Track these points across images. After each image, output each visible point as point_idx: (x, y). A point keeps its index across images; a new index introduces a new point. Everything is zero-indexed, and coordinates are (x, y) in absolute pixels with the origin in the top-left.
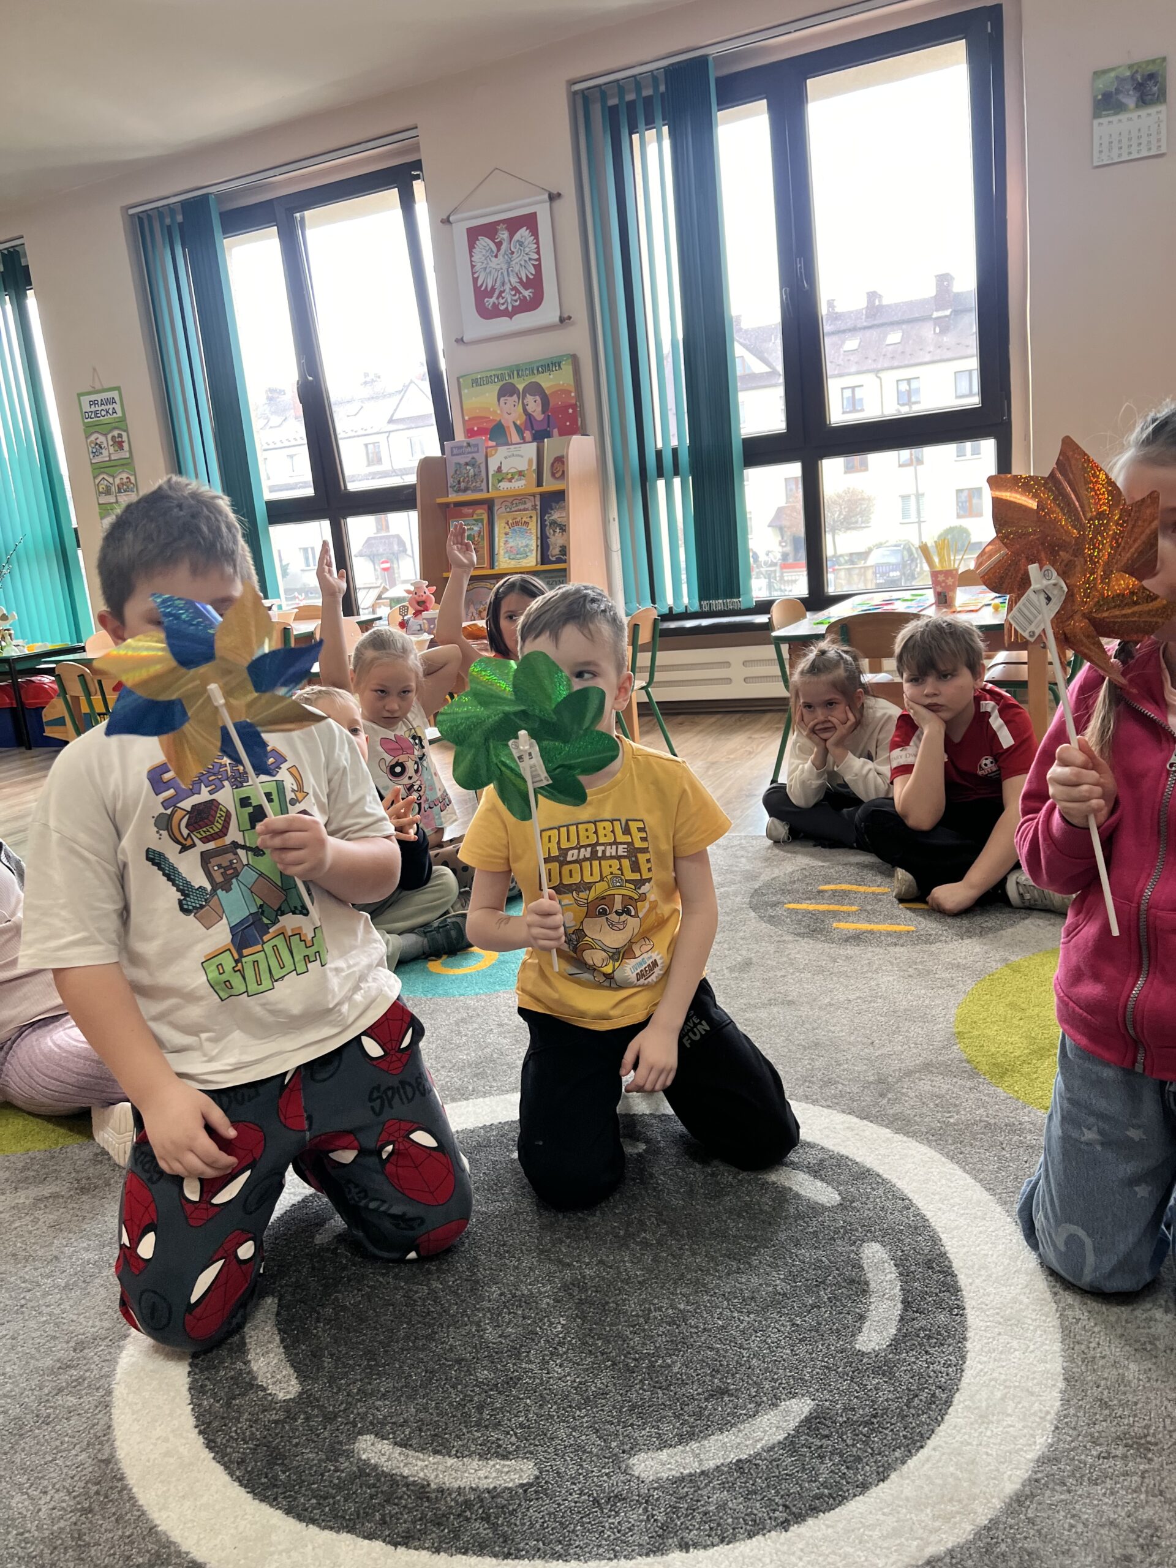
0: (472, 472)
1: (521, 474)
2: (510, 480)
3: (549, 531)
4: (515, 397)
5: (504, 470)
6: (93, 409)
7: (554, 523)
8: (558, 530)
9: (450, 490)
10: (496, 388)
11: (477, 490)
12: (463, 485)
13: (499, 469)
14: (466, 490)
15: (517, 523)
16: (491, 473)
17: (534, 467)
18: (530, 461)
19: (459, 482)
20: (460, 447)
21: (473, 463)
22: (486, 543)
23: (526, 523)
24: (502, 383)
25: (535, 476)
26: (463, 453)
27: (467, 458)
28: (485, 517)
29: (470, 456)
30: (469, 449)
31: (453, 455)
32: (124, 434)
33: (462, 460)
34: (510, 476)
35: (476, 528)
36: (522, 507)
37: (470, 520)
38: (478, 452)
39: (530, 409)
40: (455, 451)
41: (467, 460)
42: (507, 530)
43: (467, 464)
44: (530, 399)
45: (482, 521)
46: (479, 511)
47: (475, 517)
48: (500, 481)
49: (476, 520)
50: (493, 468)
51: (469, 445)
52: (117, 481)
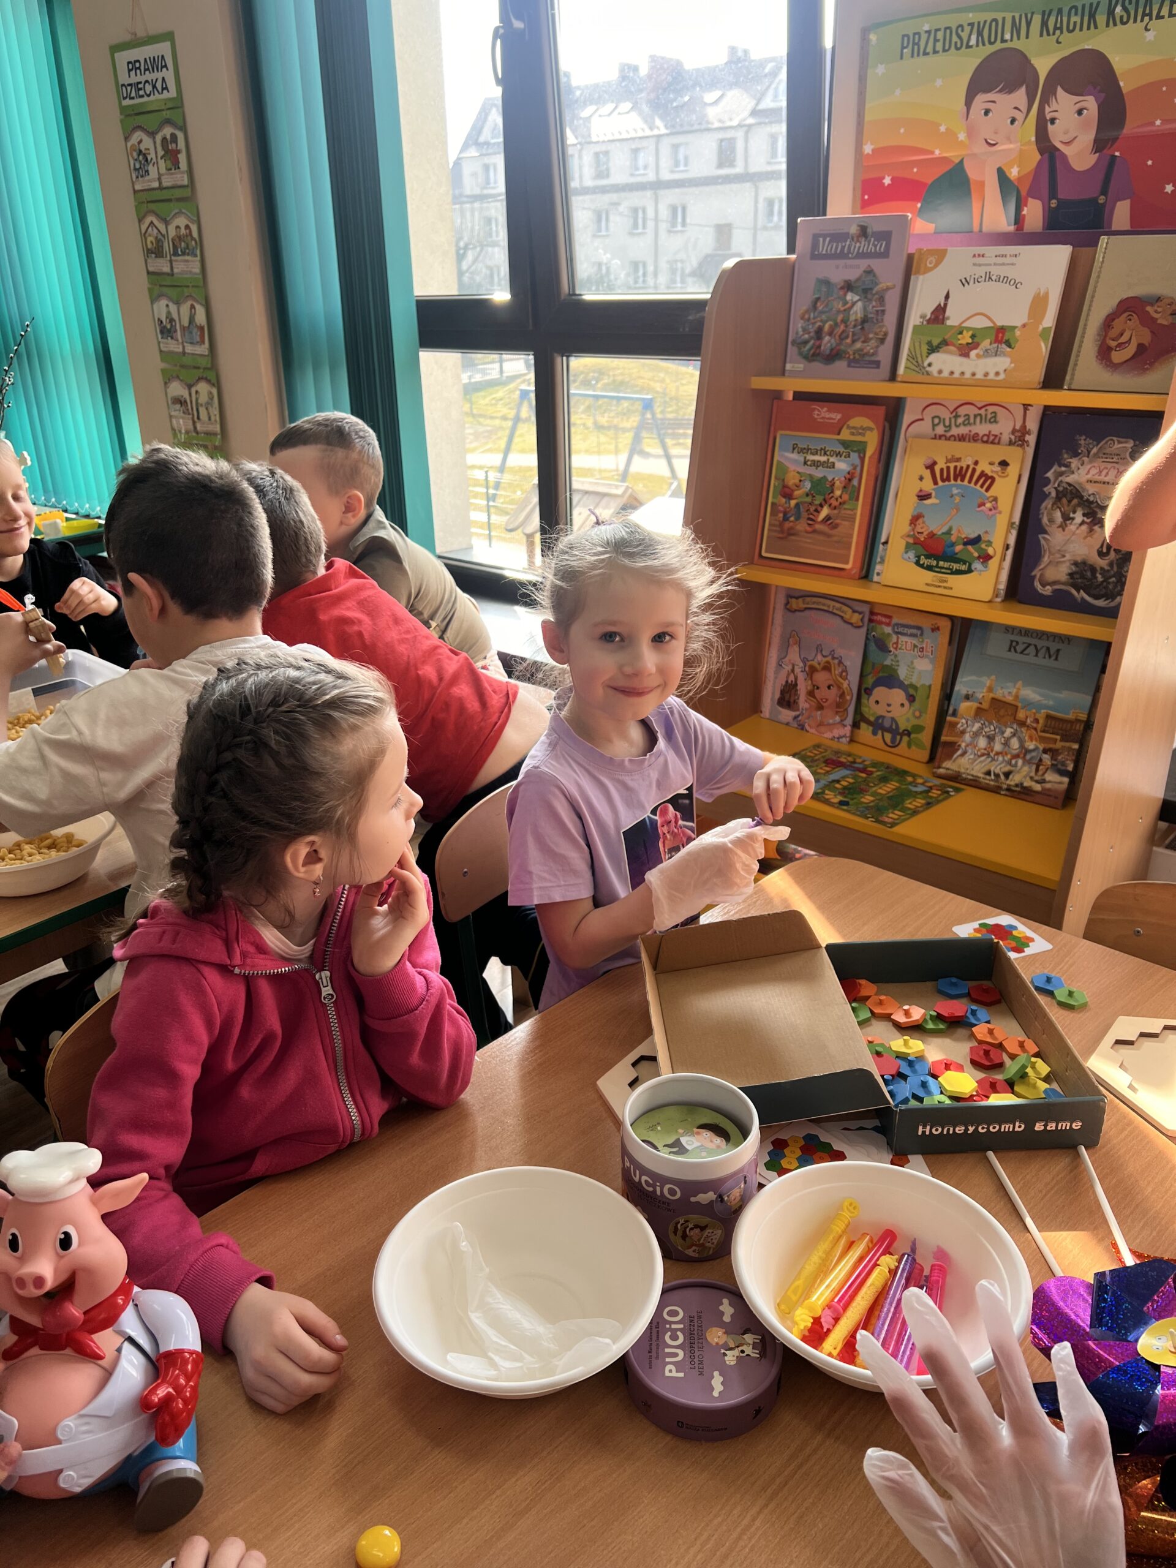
0: (857, 312)
1: (1002, 336)
2: (964, 351)
3: (1050, 514)
4: (1020, 96)
5: (954, 317)
6: (134, 79)
7: (1072, 496)
8: (1079, 517)
9: (792, 350)
10: (968, 63)
11: (863, 361)
12: (827, 342)
13: (939, 314)
14: (833, 356)
15: (960, 474)
16: (913, 319)
17: (1049, 320)
18: (1039, 303)
19: (819, 333)
20: (838, 237)
21: (865, 287)
22: (860, 510)
23: (987, 480)
24: (989, 49)
25: (1044, 349)
26: (842, 255)
27: (852, 271)
28: (872, 441)
29: (864, 264)
30: (863, 246)
31: (815, 256)
32: (180, 136)
33: (839, 272)
34: (966, 338)
35: (842, 466)
36: (981, 429)
37: (829, 440)
38: (885, 254)
39: (1057, 134)
40: (824, 247)
41: (852, 275)
42: (928, 485)
43: (848, 286)
44: (1064, 104)
45: (860, 448)
46: (858, 421)
47: (845, 435)
48: (933, 349)
49: (845, 444)
50: (920, 307)
51: (863, 231)
52: (172, 233)
